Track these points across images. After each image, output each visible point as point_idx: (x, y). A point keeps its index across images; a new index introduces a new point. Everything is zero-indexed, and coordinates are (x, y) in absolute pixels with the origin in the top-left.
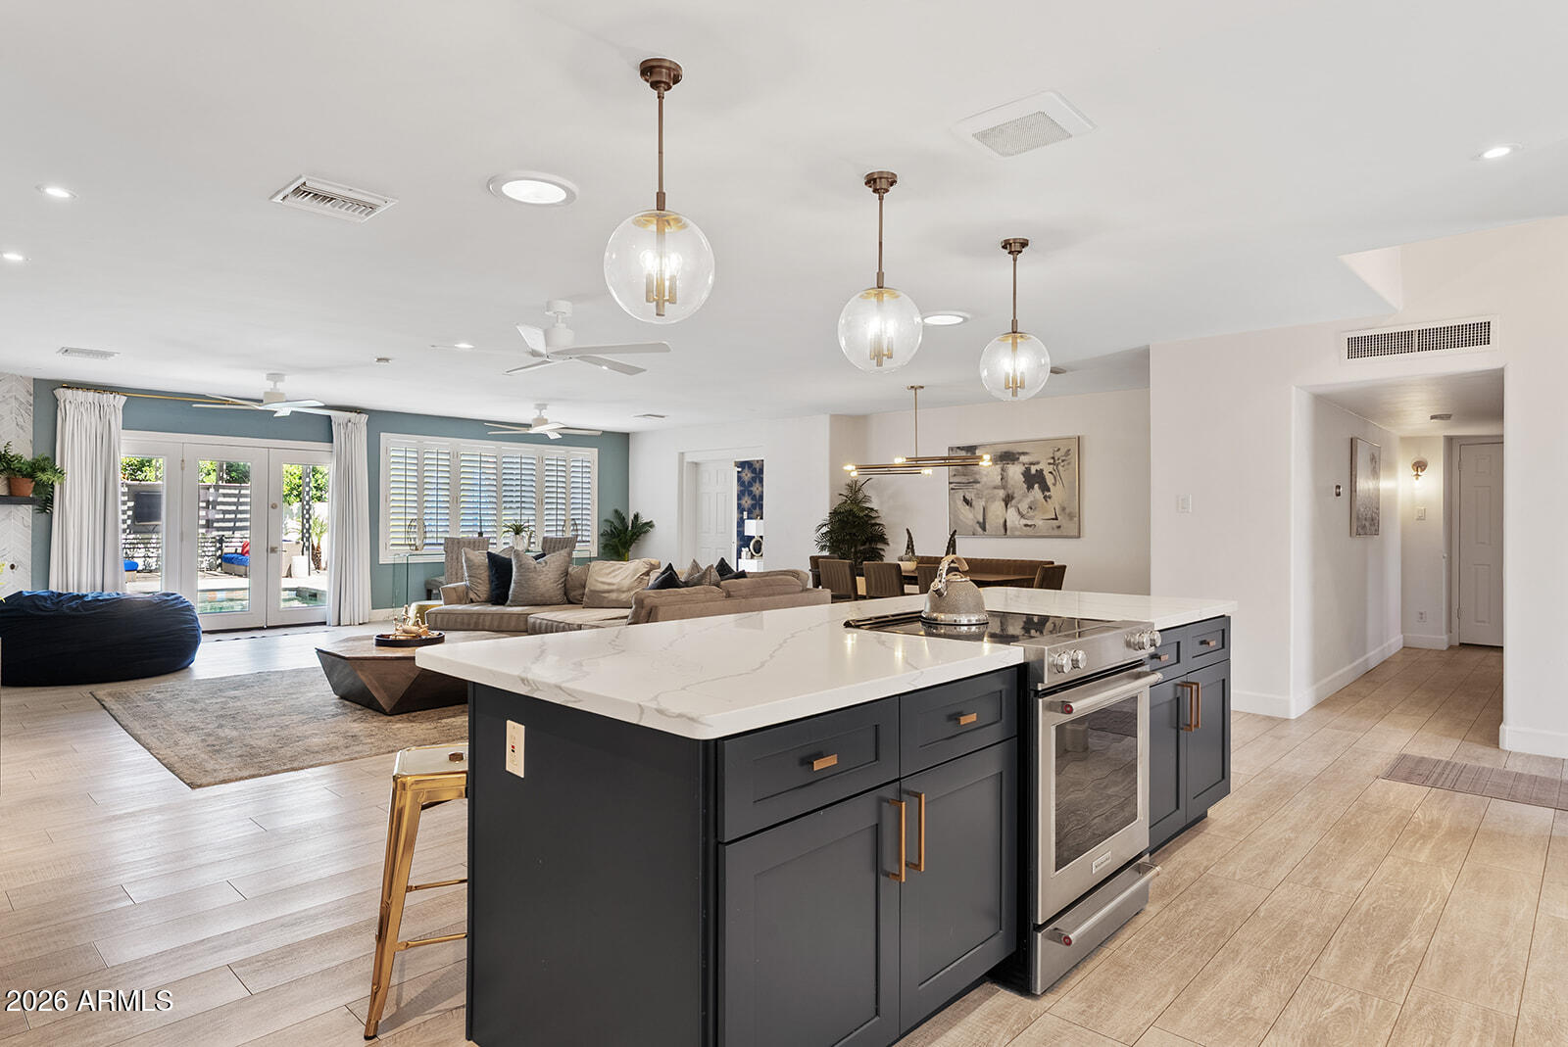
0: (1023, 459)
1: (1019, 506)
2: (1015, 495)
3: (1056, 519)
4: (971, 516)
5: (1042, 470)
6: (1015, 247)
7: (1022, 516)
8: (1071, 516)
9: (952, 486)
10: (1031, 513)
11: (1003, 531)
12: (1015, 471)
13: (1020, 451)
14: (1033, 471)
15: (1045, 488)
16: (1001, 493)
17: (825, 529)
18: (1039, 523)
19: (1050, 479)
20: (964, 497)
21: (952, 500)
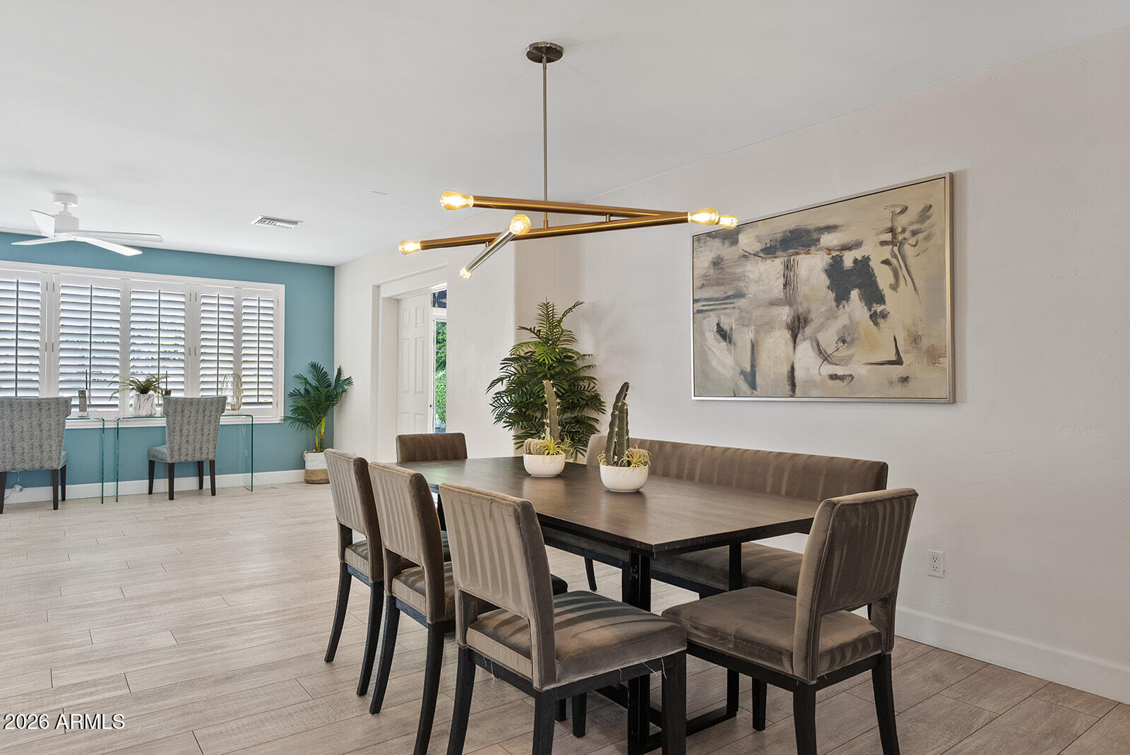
0: (828, 240)
1: (820, 337)
2: (813, 315)
3: (898, 362)
4: (729, 362)
5: (866, 260)
7: (826, 358)
8: (933, 356)
9: (698, 306)
10: (844, 352)
11: (788, 388)
12: (812, 267)
13: (822, 225)
14: (849, 263)
15: (873, 296)
16: (785, 313)
17: (501, 387)
18: (859, 370)
19: (883, 278)
20: (718, 324)
21: (698, 332)
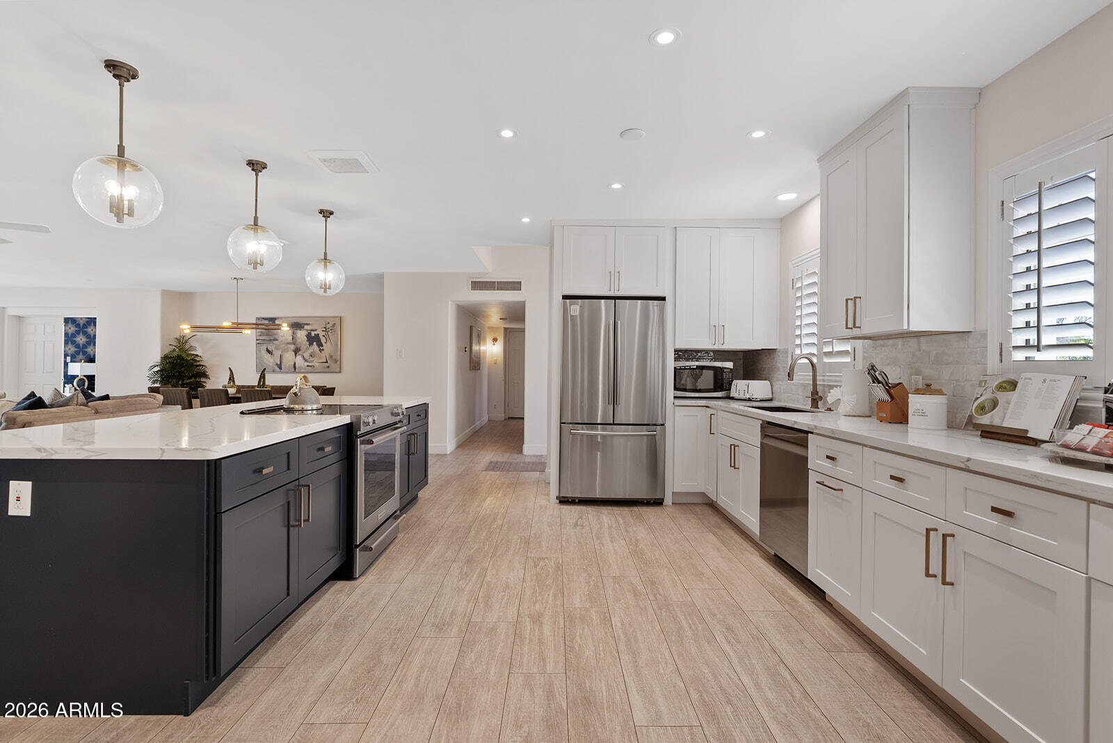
0: (306, 327)
1: (304, 354)
2: (302, 348)
3: (327, 362)
4: (272, 360)
5: (318, 334)
6: (326, 214)
7: (306, 361)
8: (336, 361)
9: (258, 342)
10: (311, 359)
11: (293, 370)
12: (302, 335)
13: (305, 323)
14: (313, 334)
15: (320, 344)
16: (292, 347)
17: (157, 369)
18: (316, 364)
19: (323, 340)
20: (266, 348)
21: (258, 350)
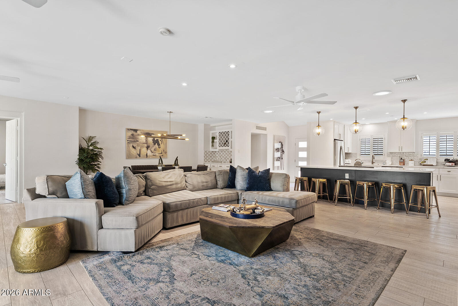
0: (152, 135)
1: (151, 149)
2: (150, 146)
3: (162, 153)
4: (135, 152)
5: (158, 139)
7: (152, 152)
8: (166, 153)
9: (128, 142)
10: (155, 152)
11: (146, 157)
12: (150, 140)
13: (152, 133)
14: (156, 139)
15: (159, 145)
16: (146, 145)
18: (157, 154)
19: (160, 142)
20: (133, 146)
21: (129, 146)
